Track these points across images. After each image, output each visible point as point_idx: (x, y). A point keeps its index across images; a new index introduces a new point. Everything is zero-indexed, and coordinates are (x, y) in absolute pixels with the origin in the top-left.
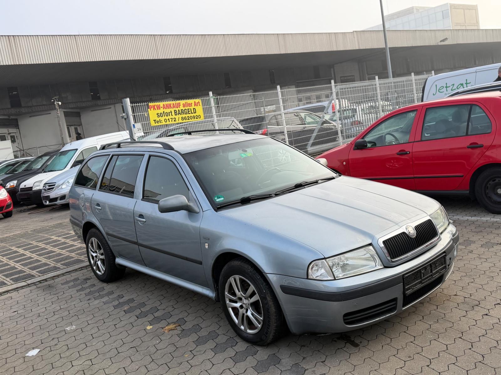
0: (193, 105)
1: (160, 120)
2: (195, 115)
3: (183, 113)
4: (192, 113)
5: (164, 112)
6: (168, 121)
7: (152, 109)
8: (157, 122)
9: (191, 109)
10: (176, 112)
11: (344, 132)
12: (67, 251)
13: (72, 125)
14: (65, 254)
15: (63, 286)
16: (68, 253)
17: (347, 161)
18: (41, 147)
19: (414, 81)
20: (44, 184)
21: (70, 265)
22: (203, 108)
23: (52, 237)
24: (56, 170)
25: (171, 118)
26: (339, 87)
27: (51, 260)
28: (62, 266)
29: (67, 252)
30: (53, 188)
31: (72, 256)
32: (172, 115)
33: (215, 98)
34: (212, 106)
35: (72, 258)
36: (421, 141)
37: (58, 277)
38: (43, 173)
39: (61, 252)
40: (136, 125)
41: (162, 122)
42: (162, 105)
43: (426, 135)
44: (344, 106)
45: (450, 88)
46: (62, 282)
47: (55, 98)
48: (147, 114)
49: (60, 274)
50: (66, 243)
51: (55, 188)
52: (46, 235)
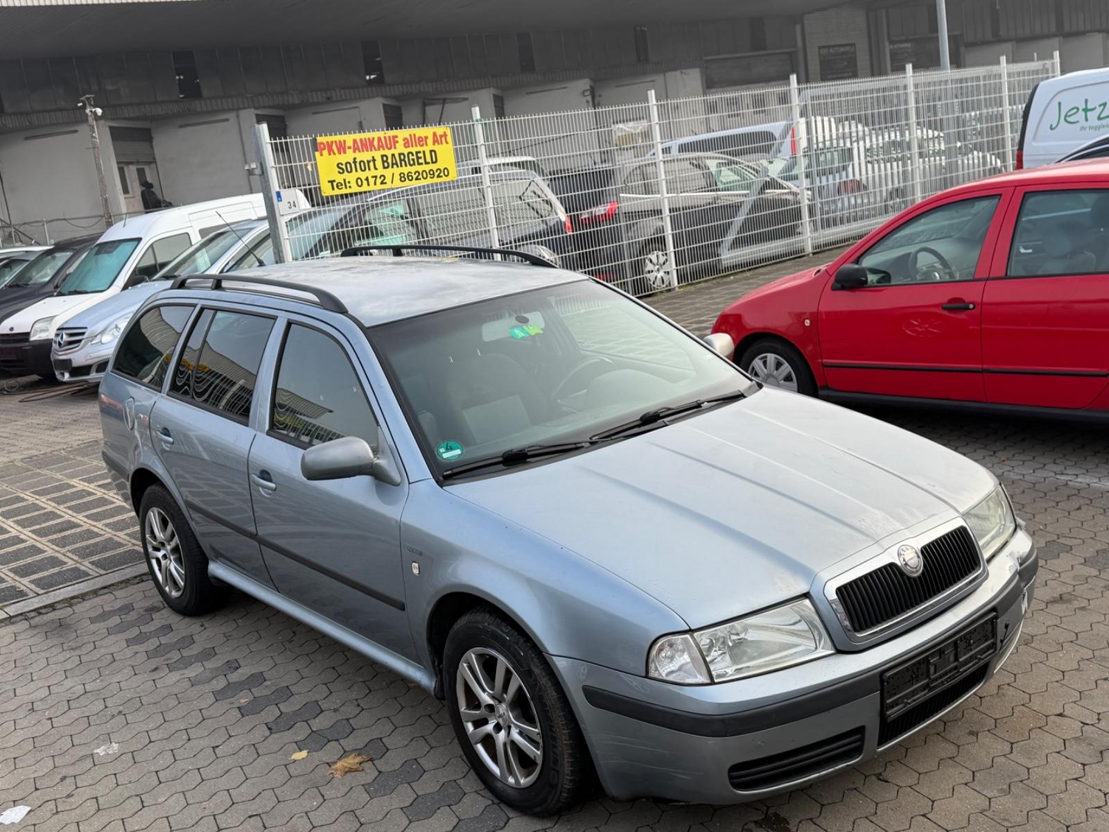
0: (430, 141)
1: (345, 180)
2: (434, 167)
3: (403, 163)
4: (426, 163)
5: (355, 159)
6: (365, 183)
7: (325, 152)
8: (337, 186)
9: (424, 152)
10: (387, 161)
11: (818, 212)
12: (107, 525)
13: (132, 163)
14: (103, 533)
15: (93, 627)
16: (110, 531)
17: (815, 317)
18: (52, 221)
19: (1005, 79)
20: (58, 329)
21: (114, 567)
22: (456, 149)
23: (74, 482)
24: (88, 290)
25: (373, 177)
26: (809, 93)
27: (69, 551)
28: (93, 567)
29: (107, 529)
30: (80, 341)
31: (118, 539)
32: (376, 169)
33: (485, 124)
34: (478, 144)
35: (120, 545)
36: (1006, 277)
37: (84, 600)
38: (57, 296)
39: (92, 528)
40: (284, 192)
41: (350, 187)
42: (349, 143)
43: (1022, 251)
44: (821, 139)
45: (1094, 112)
46: (93, 614)
47: (88, 99)
48: (312, 164)
49: (87, 593)
50: (106, 500)
51: (83, 341)
52: (59, 476)
